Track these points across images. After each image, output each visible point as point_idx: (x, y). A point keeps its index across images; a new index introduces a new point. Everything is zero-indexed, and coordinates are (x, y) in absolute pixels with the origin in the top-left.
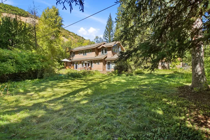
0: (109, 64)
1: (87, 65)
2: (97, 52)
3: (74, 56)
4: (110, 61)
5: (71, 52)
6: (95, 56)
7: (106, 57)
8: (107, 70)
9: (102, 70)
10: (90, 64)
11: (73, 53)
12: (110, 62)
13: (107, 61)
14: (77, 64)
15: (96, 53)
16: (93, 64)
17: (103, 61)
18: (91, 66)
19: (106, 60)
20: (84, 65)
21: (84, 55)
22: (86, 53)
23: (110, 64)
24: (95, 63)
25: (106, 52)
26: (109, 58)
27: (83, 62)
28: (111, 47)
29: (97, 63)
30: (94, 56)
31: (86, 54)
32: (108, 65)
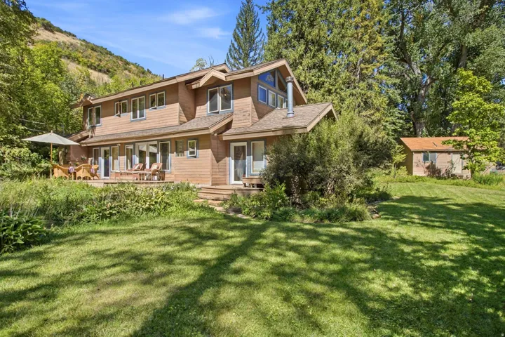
0: (239, 154)
1: (148, 159)
2: (190, 104)
3: (98, 122)
4: (245, 144)
5: (87, 107)
6: (182, 123)
7: (228, 126)
8: (233, 181)
9: (209, 185)
10: (159, 156)
11: (95, 111)
12: (244, 147)
13: (233, 145)
14: (111, 158)
15: (183, 108)
16: (172, 157)
17: (214, 142)
18: (164, 166)
19: (226, 136)
20: (136, 159)
21: (135, 116)
22: (141, 109)
23: (244, 159)
24: (180, 151)
25: (226, 104)
26: (242, 130)
27: (131, 147)
28: (249, 78)
29: (187, 153)
30: (177, 122)
31: (142, 115)
32: (236, 158)
